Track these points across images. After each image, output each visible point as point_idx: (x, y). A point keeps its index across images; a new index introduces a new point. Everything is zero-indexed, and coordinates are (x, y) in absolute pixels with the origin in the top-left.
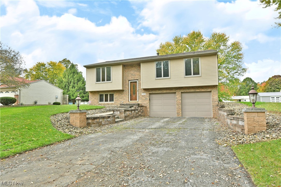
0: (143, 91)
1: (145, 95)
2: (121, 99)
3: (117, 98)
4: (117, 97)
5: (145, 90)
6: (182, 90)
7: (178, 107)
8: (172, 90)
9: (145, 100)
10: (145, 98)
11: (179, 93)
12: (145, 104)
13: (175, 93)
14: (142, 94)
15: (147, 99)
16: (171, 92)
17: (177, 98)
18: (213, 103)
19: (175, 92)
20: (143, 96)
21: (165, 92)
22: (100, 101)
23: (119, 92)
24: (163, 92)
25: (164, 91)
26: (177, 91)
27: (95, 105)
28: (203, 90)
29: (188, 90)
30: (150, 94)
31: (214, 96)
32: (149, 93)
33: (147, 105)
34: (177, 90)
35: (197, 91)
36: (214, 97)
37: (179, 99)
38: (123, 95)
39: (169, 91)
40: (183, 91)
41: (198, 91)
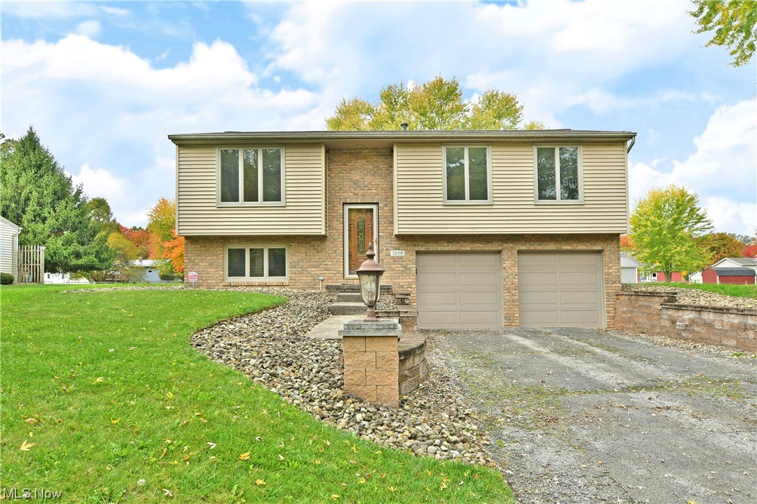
0: (396, 243)
1: (402, 258)
2: (314, 266)
3: (300, 264)
4: (301, 260)
5: (403, 240)
6: (522, 245)
7: (508, 298)
8: (492, 242)
9: (403, 271)
10: (403, 266)
11: (512, 254)
12: (403, 287)
13: (499, 252)
14: (392, 253)
15: (410, 269)
16: (487, 249)
17: (505, 268)
18: (609, 285)
19: (500, 248)
20: (395, 259)
21: (469, 249)
22: (230, 275)
23: (307, 243)
24: (463, 249)
25: (464, 244)
26: (505, 245)
27: (209, 287)
28: (581, 247)
29: (539, 245)
30: (418, 253)
31: (610, 265)
32: (417, 249)
33: (409, 289)
34: (507, 243)
35: (564, 248)
36: (610, 268)
37: (510, 272)
38: (322, 255)
39: (480, 245)
40: (523, 248)
41: (568, 248)
